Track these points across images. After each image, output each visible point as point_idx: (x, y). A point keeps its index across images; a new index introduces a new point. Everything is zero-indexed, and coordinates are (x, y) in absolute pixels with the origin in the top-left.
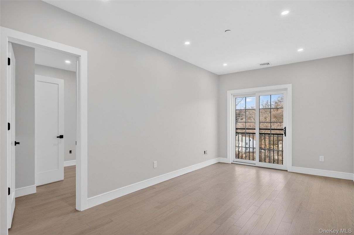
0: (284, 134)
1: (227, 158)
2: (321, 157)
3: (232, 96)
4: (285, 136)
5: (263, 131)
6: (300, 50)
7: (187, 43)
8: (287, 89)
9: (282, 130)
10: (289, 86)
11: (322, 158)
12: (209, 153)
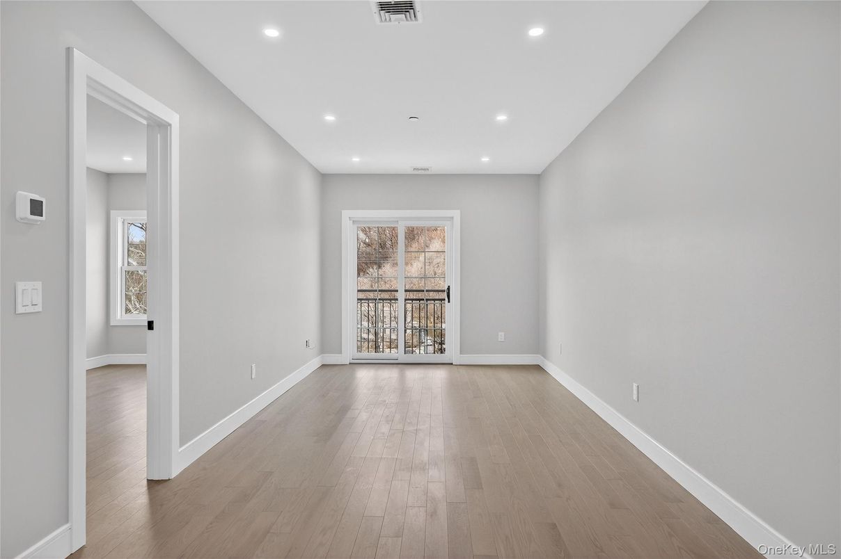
0: (447, 299)
1: (341, 354)
2: (500, 334)
4: (449, 302)
5: (412, 295)
6: (485, 159)
7: (330, 118)
8: (453, 218)
9: (444, 291)
10: (456, 214)
11: (501, 336)
12: (312, 344)
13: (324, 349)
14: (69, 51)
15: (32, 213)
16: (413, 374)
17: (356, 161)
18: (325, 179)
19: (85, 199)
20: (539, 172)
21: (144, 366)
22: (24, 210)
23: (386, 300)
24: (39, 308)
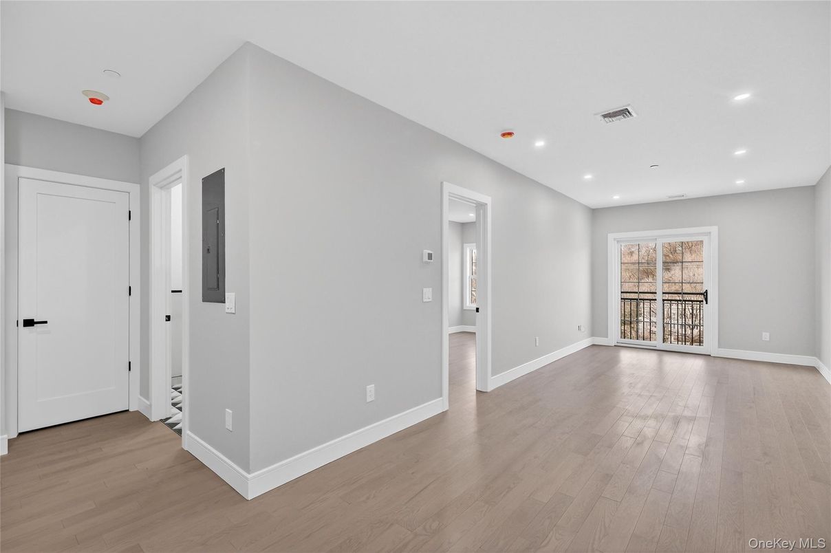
0: (704, 301)
1: (607, 337)
2: (764, 334)
3: (616, 242)
4: (707, 304)
5: (667, 297)
6: (740, 182)
8: (710, 233)
9: (702, 294)
10: (714, 230)
11: (766, 336)
12: (583, 329)
13: (593, 333)
14: (442, 183)
15: (429, 259)
16: (669, 360)
17: (617, 198)
18: (595, 213)
19: (450, 238)
20: (814, 184)
21: (475, 333)
22: (426, 258)
23: (647, 300)
24: (430, 300)
